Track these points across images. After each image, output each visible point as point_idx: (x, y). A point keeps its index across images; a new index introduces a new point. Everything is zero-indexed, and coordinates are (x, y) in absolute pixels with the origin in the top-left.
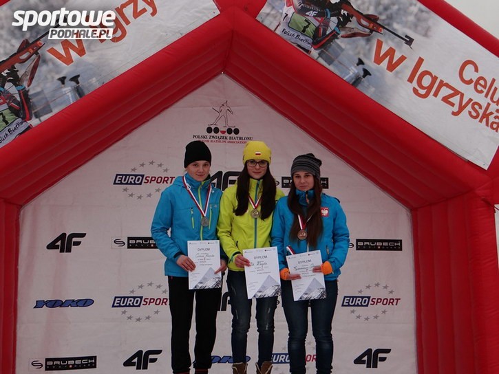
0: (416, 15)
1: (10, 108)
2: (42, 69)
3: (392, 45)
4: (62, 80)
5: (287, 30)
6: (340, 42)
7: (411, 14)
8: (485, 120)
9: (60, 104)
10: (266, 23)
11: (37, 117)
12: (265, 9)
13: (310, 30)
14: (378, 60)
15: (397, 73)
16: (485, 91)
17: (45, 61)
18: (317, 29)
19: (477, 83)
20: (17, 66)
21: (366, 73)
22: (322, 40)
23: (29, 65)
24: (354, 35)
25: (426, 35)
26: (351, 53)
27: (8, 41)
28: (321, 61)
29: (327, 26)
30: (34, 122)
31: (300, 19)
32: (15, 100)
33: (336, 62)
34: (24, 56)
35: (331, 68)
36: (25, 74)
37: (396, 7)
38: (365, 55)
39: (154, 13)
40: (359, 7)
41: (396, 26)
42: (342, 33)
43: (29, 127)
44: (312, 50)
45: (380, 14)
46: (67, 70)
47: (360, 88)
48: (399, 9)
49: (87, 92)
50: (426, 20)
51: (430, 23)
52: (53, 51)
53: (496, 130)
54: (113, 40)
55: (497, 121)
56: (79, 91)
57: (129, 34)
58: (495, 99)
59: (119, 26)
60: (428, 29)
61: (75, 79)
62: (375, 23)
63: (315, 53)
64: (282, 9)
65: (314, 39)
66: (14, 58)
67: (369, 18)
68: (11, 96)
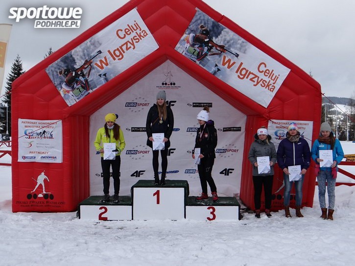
0: (241, 44)
1: (82, 86)
2: (93, 71)
3: (230, 57)
4: (100, 75)
5: (187, 53)
6: (208, 57)
7: (238, 44)
8: (267, 87)
9: (100, 84)
10: (178, 51)
11: (91, 89)
12: (178, 45)
13: (197, 52)
14: (224, 64)
15: (232, 69)
16: (269, 75)
17: (93, 68)
18: (199, 52)
19: (265, 72)
20: (83, 70)
21: (219, 70)
22: (201, 57)
23: (88, 69)
24: (214, 54)
25: (244, 53)
26: (212, 61)
27: (80, 60)
28: (200, 65)
29: (203, 51)
30: (91, 91)
31: (192, 49)
32: (83, 83)
33: (206, 66)
34: (86, 66)
35: (204, 68)
36: (86, 73)
37: (232, 41)
38: (218, 63)
39: (134, 49)
40: (216, 42)
41: (232, 50)
42: (209, 54)
43: (89, 93)
44: (197, 61)
45: (225, 44)
46: (102, 72)
47: (216, 76)
48: (234, 42)
49: (109, 80)
50: (245, 46)
51: (247, 47)
52: (96, 64)
53: (272, 91)
54: (119, 59)
55: (273, 87)
56: (106, 79)
57: (124, 57)
58: (273, 78)
59: (121, 53)
60: (245, 50)
61: (105, 75)
62: (223, 49)
63: (198, 62)
64: (184, 45)
65: (197, 57)
66: (82, 67)
67: (220, 46)
68: (82, 82)
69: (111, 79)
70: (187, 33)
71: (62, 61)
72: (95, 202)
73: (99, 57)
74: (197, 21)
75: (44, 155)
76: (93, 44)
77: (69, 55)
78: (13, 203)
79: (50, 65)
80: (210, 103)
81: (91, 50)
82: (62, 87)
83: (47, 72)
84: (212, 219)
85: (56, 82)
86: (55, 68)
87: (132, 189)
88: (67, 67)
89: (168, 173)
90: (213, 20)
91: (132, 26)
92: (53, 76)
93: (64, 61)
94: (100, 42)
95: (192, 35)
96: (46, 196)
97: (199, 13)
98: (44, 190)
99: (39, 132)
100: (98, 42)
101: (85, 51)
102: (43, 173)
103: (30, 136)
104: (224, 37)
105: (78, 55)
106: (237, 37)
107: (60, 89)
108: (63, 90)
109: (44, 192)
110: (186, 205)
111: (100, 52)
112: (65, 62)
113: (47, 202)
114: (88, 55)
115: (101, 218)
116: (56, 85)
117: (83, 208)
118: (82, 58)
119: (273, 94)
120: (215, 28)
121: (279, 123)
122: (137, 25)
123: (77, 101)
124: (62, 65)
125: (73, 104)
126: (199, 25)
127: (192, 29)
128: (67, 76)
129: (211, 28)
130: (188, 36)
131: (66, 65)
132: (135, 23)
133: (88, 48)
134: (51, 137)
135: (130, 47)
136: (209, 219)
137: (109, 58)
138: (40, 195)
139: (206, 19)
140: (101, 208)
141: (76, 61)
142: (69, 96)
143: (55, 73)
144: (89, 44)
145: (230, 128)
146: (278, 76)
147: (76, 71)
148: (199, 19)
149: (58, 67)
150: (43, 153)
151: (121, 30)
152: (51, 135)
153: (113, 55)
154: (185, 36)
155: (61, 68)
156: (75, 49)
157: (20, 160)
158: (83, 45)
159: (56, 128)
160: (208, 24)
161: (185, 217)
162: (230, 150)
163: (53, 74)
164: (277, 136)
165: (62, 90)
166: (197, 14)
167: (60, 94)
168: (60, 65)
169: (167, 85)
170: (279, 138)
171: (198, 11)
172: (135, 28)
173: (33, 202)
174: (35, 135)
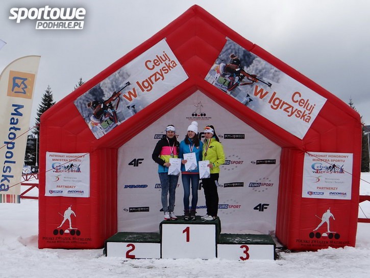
0: (273, 73)
1: (110, 118)
2: (121, 103)
3: (262, 87)
4: (128, 107)
5: (217, 83)
7: (271, 73)
8: (303, 118)
9: (128, 116)
10: (209, 81)
11: (120, 121)
12: (208, 75)
13: (227, 82)
14: (256, 94)
15: (264, 99)
16: (304, 105)
17: (122, 100)
18: (230, 83)
19: (300, 101)
20: (112, 102)
21: (251, 100)
22: (232, 87)
23: (116, 101)
24: (245, 84)
25: (277, 82)
26: (244, 92)
27: (109, 92)
28: (231, 95)
29: (234, 81)
30: (119, 123)
31: (222, 79)
32: (111, 116)
33: (238, 96)
34: (114, 98)
35: (236, 98)
36: (115, 105)
37: (264, 71)
38: (250, 93)
39: (163, 79)
41: (264, 79)
42: (241, 83)
43: (117, 125)
44: (228, 91)
45: (257, 74)
46: (131, 103)
47: (248, 106)
48: (266, 71)
50: (278, 75)
51: (279, 76)
52: (125, 96)
53: (308, 122)
54: (147, 91)
55: (309, 118)
56: (134, 111)
57: (153, 88)
58: (308, 108)
59: (149, 85)
60: (279, 79)
61: (133, 107)
62: (255, 78)
63: (229, 93)
64: (215, 75)
65: (228, 87)
66: (111, 99)
67: (252, 76)
68: (110, 114)
69: (139, 111)
70: (217, 62)
71: (90, 93)
72: (123, 239)
73: (128, 89)
74: (227, 50)
75: (71, 189)
76: (122, 76)
77: (98, 88)
78: (39, 238)
79: (79, 98)
80: (242, 135)
81: (120, 82)
82: (90, 120)
83: (76, 104)
84: (245, 259)
85: (84, 115)
86: (84, 100)
87: (161, 225)
88: (95, 99)
89: (198, 208)
90: (244, 49)
91: (161, 57)
92: (82, 109)
93: (93, 93)
94: (129, 74)
95: (222, 65)
96: (72, 232)
97: (230, 43)
98: (70, 226)
99: (66, 165)
100: (127, 73)
101: (114, 83)
102: (70, 208)
103: (57, 169)
104: (255, 66)
105: (107, 87)
106: (269, 65)
107: (88, 121)
108: (92, 122)
109: (71, 228)
110: (217, 242)
111: (128, 84)
112: (93, 95)
113: (74, 238)
114: (117, 87)
115: (128, 256)
116: (84, 117)
117: (110, 245)
118: (110, 89)
119: (309, 125)
120: (246, 58)
121: (317, 155)
122: (166, 56)
123: (105, 134)
124: (91, 97)
125: (101, 136)
126: (229, 54)
127: (223, 59)
128: (95, 108)
129: (242, 58)
130: (218, 66)
131: (94, 97)
132: (164, 54)
133: (116, 80)
134: (79, 170)
135: (159, 78)
136: (242, 258)
137: (138, 90)
138: (67, 231)
139: (237, 48)
140: (128, 246)
141: (104, 93)
142: (97, 129)
143: (83, 105)
144: (117, 75)
145: (263, 160)
146: (313, 106)
147: (105, 103)
148: (230, 48)
149: (87, 99)
150: (70, 187)
151: (150, 61)
152: (79, 169)
153: (142, 87)
154: (215, 66)
155: (89, 100)
156: (104, 81)
157: (47, 194)
158: (112, 77)
159: (84, 161)
160: (239, 53)
161: (217, 257)
162: (265, 184)
163: (81, 107)
164: (314, 169)
165: (90, 123)
166: (227, 43)
167: (88, 126)
168: (88, 97)
169: (197, 116)
170: (316, 171)
171: (229, 40)
172: (164, 59)
173: (59, 238)
174: (62, 169)
